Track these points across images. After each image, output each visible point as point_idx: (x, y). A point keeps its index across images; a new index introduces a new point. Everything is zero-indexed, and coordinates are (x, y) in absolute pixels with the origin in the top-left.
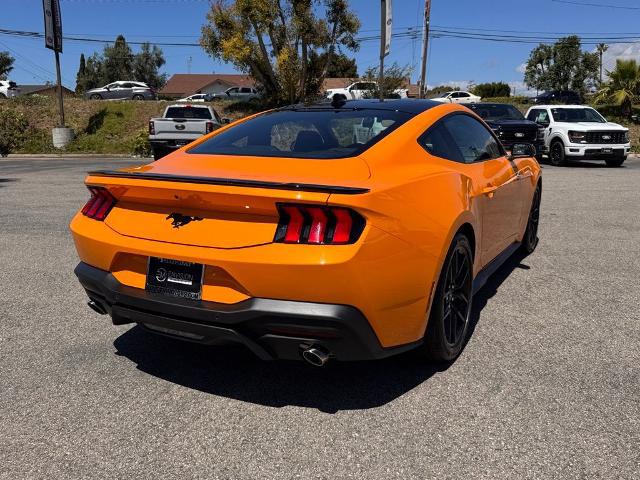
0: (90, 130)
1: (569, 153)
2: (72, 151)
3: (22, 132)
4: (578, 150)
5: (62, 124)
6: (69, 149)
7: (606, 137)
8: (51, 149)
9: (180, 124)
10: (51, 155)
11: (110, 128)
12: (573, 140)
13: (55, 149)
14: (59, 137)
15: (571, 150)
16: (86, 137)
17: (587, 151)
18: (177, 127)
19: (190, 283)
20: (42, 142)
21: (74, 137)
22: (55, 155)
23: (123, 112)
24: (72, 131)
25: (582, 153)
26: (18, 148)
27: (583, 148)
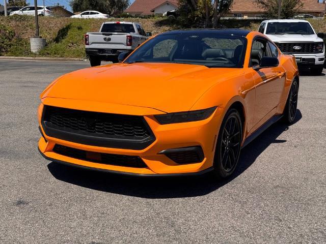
0: (57, 40)
2: (43, 55)
3: (10, 40)
5: (37, 35)
6: (41, 53)
8: (29, 53)
9: (107, 37)
10: (29, 58)
11: (72, 38)
13: (32, 53)
14: (35, 45)
16: (54, 45)
18: (105, 39)
20: (23, 48)
21: (45, 44)
22: (32, 58)
23: (83, 26)
24: (44, 40)
26: (7, 52)
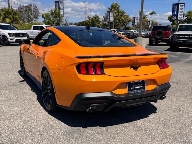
1: (10, 41)
4: (13, 40)
7: (21, 35)
12: (10, 36)
15: (11, 40)
17: (16, 40)
19: (142, 87)
25: (14, 41)
27: (15, 39)
